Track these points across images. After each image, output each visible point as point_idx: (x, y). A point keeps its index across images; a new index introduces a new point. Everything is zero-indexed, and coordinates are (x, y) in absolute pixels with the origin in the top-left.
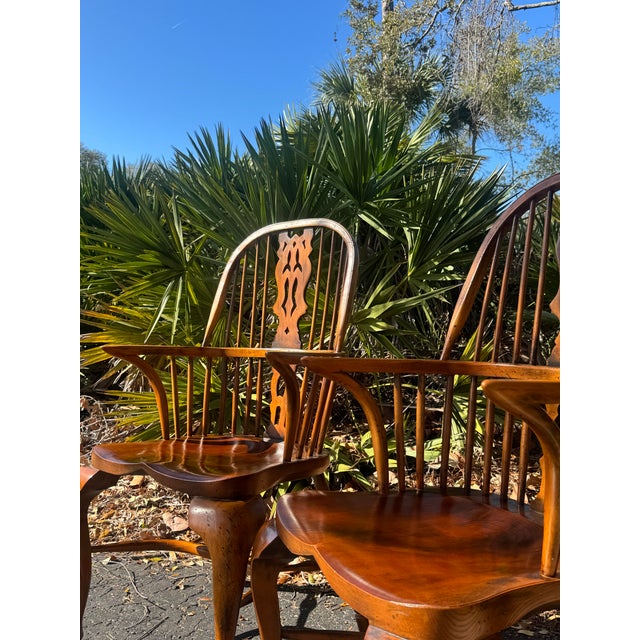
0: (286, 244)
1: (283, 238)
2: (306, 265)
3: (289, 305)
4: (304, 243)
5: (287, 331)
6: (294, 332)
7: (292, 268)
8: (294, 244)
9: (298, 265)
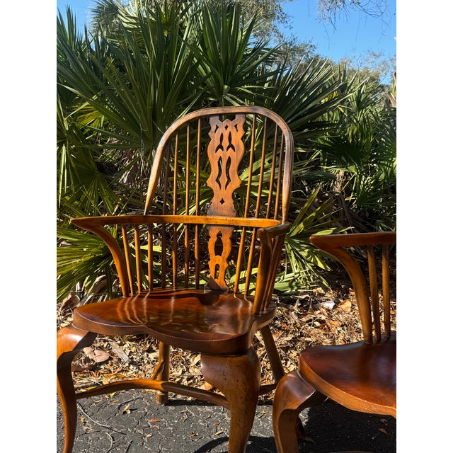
0: (217, 127)
1: (214, 122)
2: (238, 146)
3: (223, 180)
4: (236, 126)
5: (222, 202)
6: (229, 202)
7: (225, 148)
8: (226, 127)
9: (231, 146)
